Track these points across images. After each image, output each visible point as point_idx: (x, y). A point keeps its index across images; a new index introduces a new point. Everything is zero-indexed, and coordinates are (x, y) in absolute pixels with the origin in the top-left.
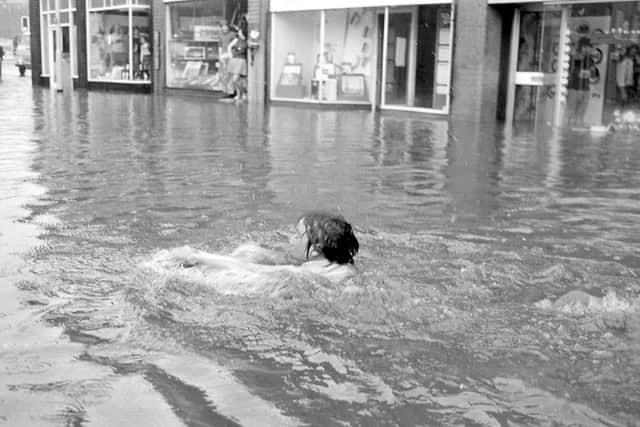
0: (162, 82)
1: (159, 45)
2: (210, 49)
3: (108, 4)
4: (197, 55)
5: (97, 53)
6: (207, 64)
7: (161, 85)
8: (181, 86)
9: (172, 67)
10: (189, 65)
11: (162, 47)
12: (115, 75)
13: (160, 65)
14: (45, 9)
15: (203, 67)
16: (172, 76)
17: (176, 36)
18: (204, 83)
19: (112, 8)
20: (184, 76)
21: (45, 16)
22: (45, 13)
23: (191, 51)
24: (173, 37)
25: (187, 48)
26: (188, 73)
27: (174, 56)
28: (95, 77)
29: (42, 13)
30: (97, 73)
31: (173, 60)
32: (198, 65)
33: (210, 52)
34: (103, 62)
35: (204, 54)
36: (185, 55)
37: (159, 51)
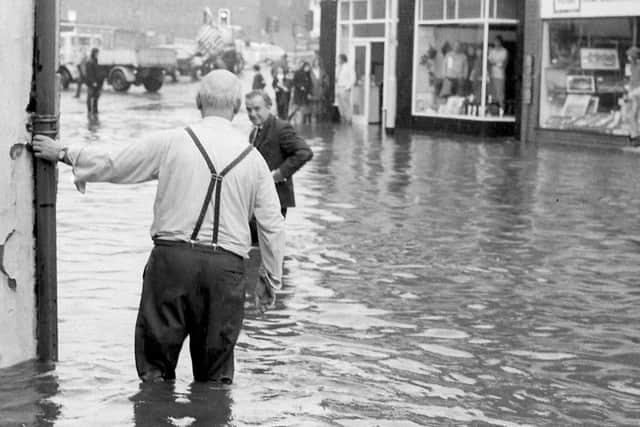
0: (534, 121)
1: (532, 73)
2: (600, 79)
3: (451, 15)
4: (584, 86)
5: (426, 77)
6: (597, 100)
7: (532, 126)
8: (562, 127)
9: (548, 101)
10: (571, 100)
11: (535, 77)
12: (451, 108)
13: (532, 100)
14: (346, 16)
15: (591, 103)
16: (548, 114)
17: (555, 61)
18: (598, 124)
19: (456, 21)
20: (562, 112)
21: (344, 27)
22: (345, 22)
23: (576, 81)
24: (551, 63)
25: (570, 78)
26: (568, 110)
27: (552, 87)
28: (423, 109)
29: (340, 22)
30: (423, 104)
31: (550, 93)
32: (586, 100)
33: (601, 83)
34: (433, 89)
35: (593, 86)
36: (568, 86)
37: (532, 80)
